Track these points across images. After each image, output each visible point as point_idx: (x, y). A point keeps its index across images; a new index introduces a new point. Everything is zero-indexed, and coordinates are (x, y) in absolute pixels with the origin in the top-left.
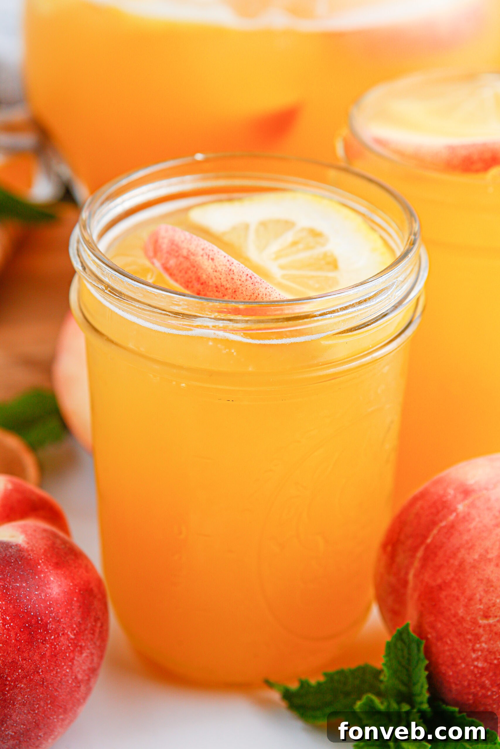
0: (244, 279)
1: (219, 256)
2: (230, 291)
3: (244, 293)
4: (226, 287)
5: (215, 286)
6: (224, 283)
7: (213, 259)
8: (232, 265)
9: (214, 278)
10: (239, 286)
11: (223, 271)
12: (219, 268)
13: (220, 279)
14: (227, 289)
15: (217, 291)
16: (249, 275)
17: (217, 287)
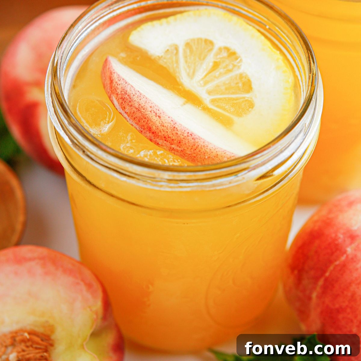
0: (186, 135)
1: (164, 116)
2: (175, 142)
3: (187, 144)
4: (172, 139)
5: (164, 136)
6: (171, 136)
7: (159, 117)
8: (175, 124)
9: (162, 130)
10: (182, 139)
11: (169, 127)
12: (165, 125)
13: (167, 132)
14: (173, 140)
15: (165, 140)
16: (190, 133)
17: (165, 137)
